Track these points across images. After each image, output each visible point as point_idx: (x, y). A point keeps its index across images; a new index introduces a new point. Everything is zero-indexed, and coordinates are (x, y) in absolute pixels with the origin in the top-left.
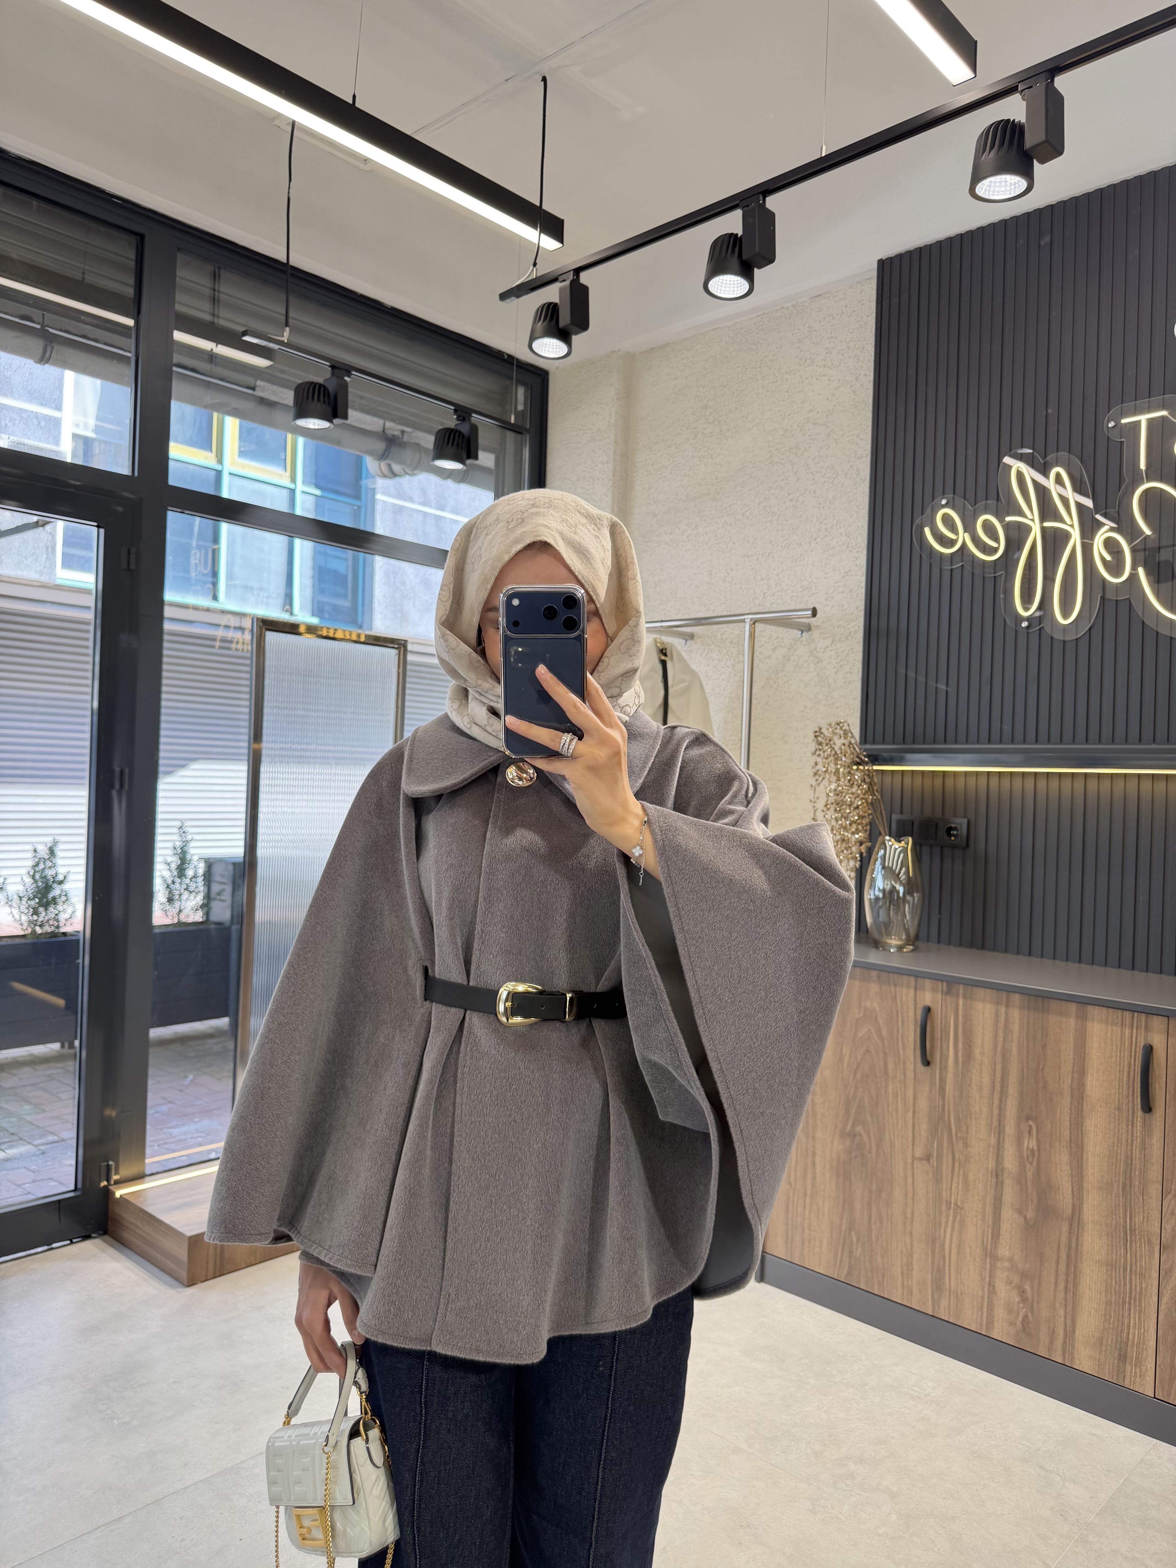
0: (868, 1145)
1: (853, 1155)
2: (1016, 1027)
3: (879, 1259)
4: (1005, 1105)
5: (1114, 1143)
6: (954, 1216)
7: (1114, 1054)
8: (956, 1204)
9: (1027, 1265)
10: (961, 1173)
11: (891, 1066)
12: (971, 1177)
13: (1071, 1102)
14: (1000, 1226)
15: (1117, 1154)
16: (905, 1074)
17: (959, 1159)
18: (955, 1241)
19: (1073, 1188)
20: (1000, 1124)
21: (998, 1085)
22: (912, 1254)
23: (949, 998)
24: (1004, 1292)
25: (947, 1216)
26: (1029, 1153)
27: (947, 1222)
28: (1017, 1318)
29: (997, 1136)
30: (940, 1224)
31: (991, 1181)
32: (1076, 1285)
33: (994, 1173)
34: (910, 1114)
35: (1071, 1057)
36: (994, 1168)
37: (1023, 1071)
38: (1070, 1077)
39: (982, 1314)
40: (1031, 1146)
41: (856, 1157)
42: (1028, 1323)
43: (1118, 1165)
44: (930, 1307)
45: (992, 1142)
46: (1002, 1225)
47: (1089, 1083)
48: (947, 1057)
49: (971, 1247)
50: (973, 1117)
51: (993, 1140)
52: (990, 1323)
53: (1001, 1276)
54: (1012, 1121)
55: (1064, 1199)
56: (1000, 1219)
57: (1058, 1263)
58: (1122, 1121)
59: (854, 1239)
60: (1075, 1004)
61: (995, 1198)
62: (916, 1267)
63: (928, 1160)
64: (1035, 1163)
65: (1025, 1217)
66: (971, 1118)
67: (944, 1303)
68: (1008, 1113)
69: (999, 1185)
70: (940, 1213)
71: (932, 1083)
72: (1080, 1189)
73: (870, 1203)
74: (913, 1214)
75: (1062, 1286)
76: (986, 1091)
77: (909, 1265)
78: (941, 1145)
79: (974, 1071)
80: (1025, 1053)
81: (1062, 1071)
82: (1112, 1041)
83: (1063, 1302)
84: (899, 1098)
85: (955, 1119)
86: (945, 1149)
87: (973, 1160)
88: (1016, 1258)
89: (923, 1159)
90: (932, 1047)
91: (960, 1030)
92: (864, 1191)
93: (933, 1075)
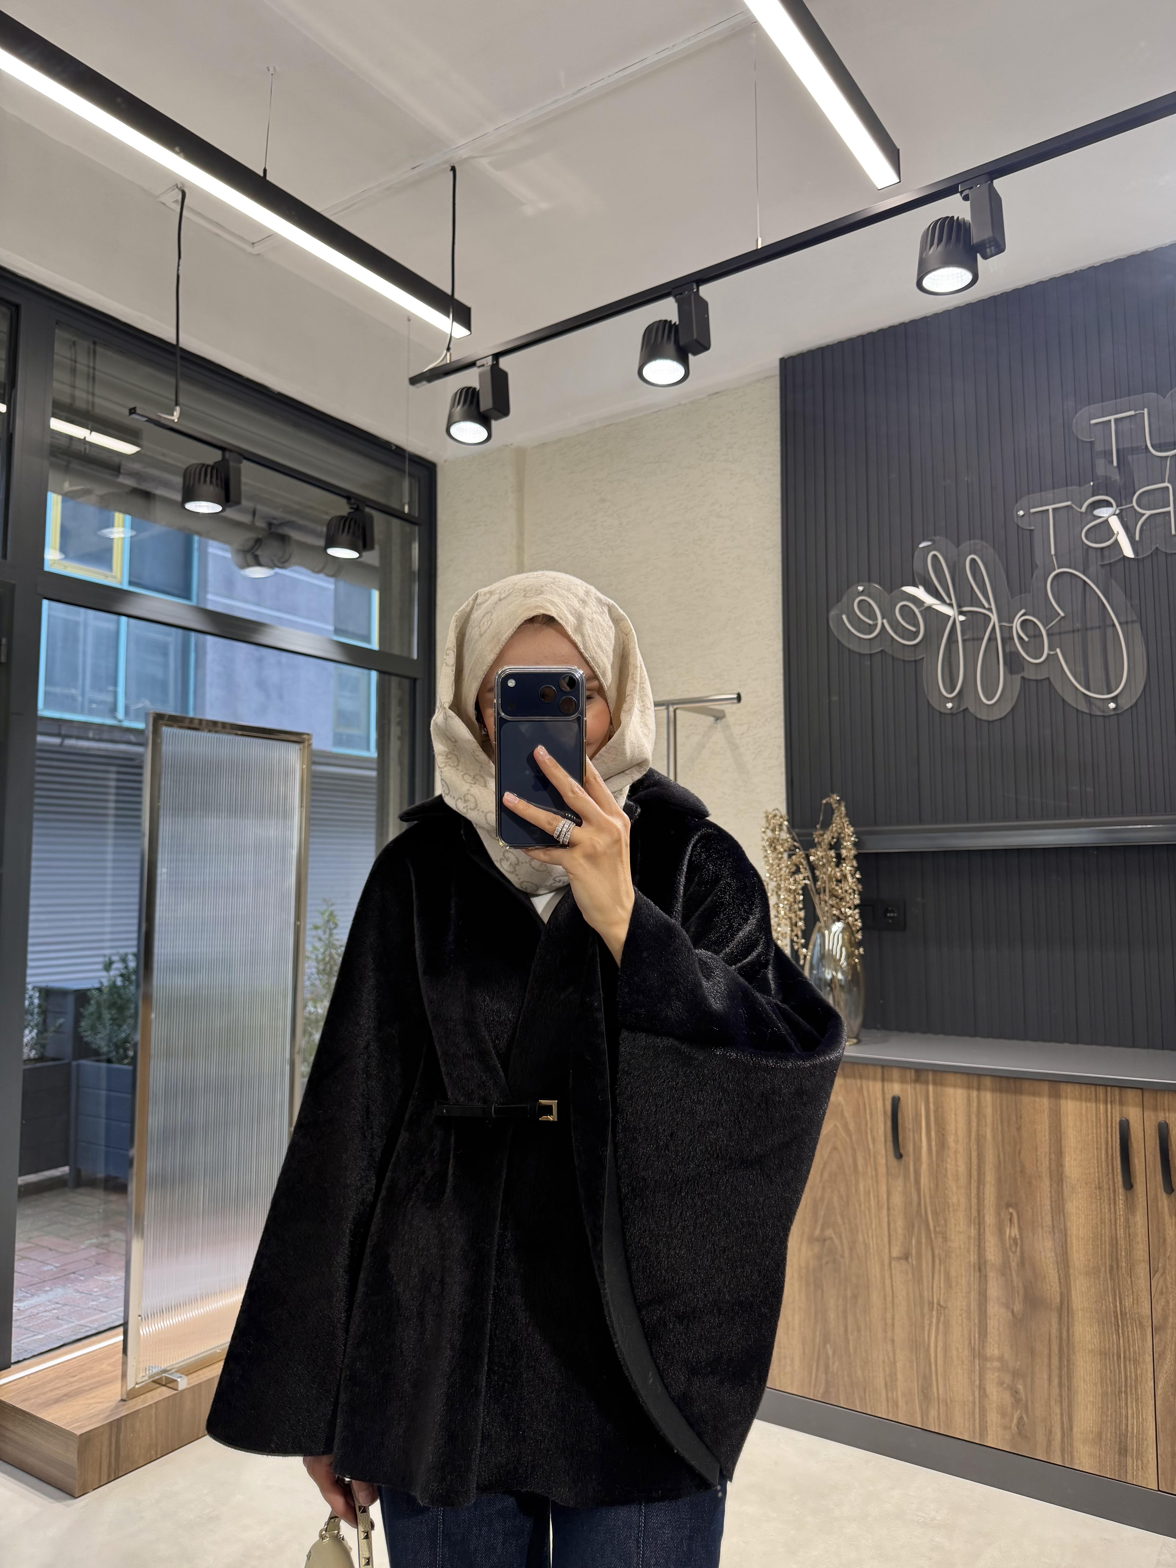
0: (840, 1248)
1: (823, 1262)
2: (989, 1111)
3: (859, 1372)
4: (984, 1193)
5: (1097, 1224)
6: (937, 1316)
7: (1090, 1131)
8: (939, 1304)
9: (1019, 1363)
10: (942, 1270)
11: (860, 1162)
12: (953, 1273)
13: (1051, 1185)
14: (986, 1323)
15: (1101, 1235)
16: (876, 1170)
17: (939, 1255)
18: (940, 1344)
19: (1059, 1275)
20: (979, 1214)
21: (975, 1173)
22: (895, 1362)
23: (918, 1086)
24: (997, 1395)
25: (931, 1317)
26: (1011, 1241)
27: (930, 1325)
28: (1011, 1421)
29: (977, 1226)
30: (923, 1328)
31: (974, 1276)
32: (1070, 1378)
33: (977, 1267)
34: (885, 1212)
35: (1047, 1137)
36: (976, 1261)
37: (999, 1156)
38: (1047, 1159)
39: (974, 1420)
40: (1013, 1236)
41: (827, 1263)
42: (1024, 1425)
43: (1103, 1246)
44: (919, 1419)
45: (972, 1234)
46: (988, 1322)
47: (1067, 1164)
48: (920, 1148)
49: (957, 1349)
50: (951, 1209)
51: (973, 1232)
52: (984, 1429)
53: (992, 1377)
54: (991, 1208)
55: (1051, 1287)
56: (986, 1315)
57: (1050, 1356)
58: (1104, 1201)
59: (830, 1353)
60: (1047, 1083)
61: (980, 1293)
62: (900, 1377)
63: (906, 1259)
64: (1018, 1253)
65: (1013, 1311)
66: (949, 1211)
67: (933, 1413)
68: (987, 1200)
69: (983, 1278)
70: (923, 1315)
71: (906, 1177)
72: (1067, 1276)
73: (845, 1312)
74: (893, 1319)
75: (1056, 1381)
76: (963, 1181)
77: (893, 1376)
78: (919, 1242)
79: (949, 1160)
80: (1000, 1138)
81: (1039, 1153)
82: (1087, 1118)
83: (1058, 1399)
84: (872, 1196)
85: (932, 1213)
86: (924, 1246)
87: (953, 1255)
88: (1006, 1356)
89: (901, 1258)
90: (904, 1138)
91: (932, 1119)
92: (838, 1300)
93: (906, 1168)
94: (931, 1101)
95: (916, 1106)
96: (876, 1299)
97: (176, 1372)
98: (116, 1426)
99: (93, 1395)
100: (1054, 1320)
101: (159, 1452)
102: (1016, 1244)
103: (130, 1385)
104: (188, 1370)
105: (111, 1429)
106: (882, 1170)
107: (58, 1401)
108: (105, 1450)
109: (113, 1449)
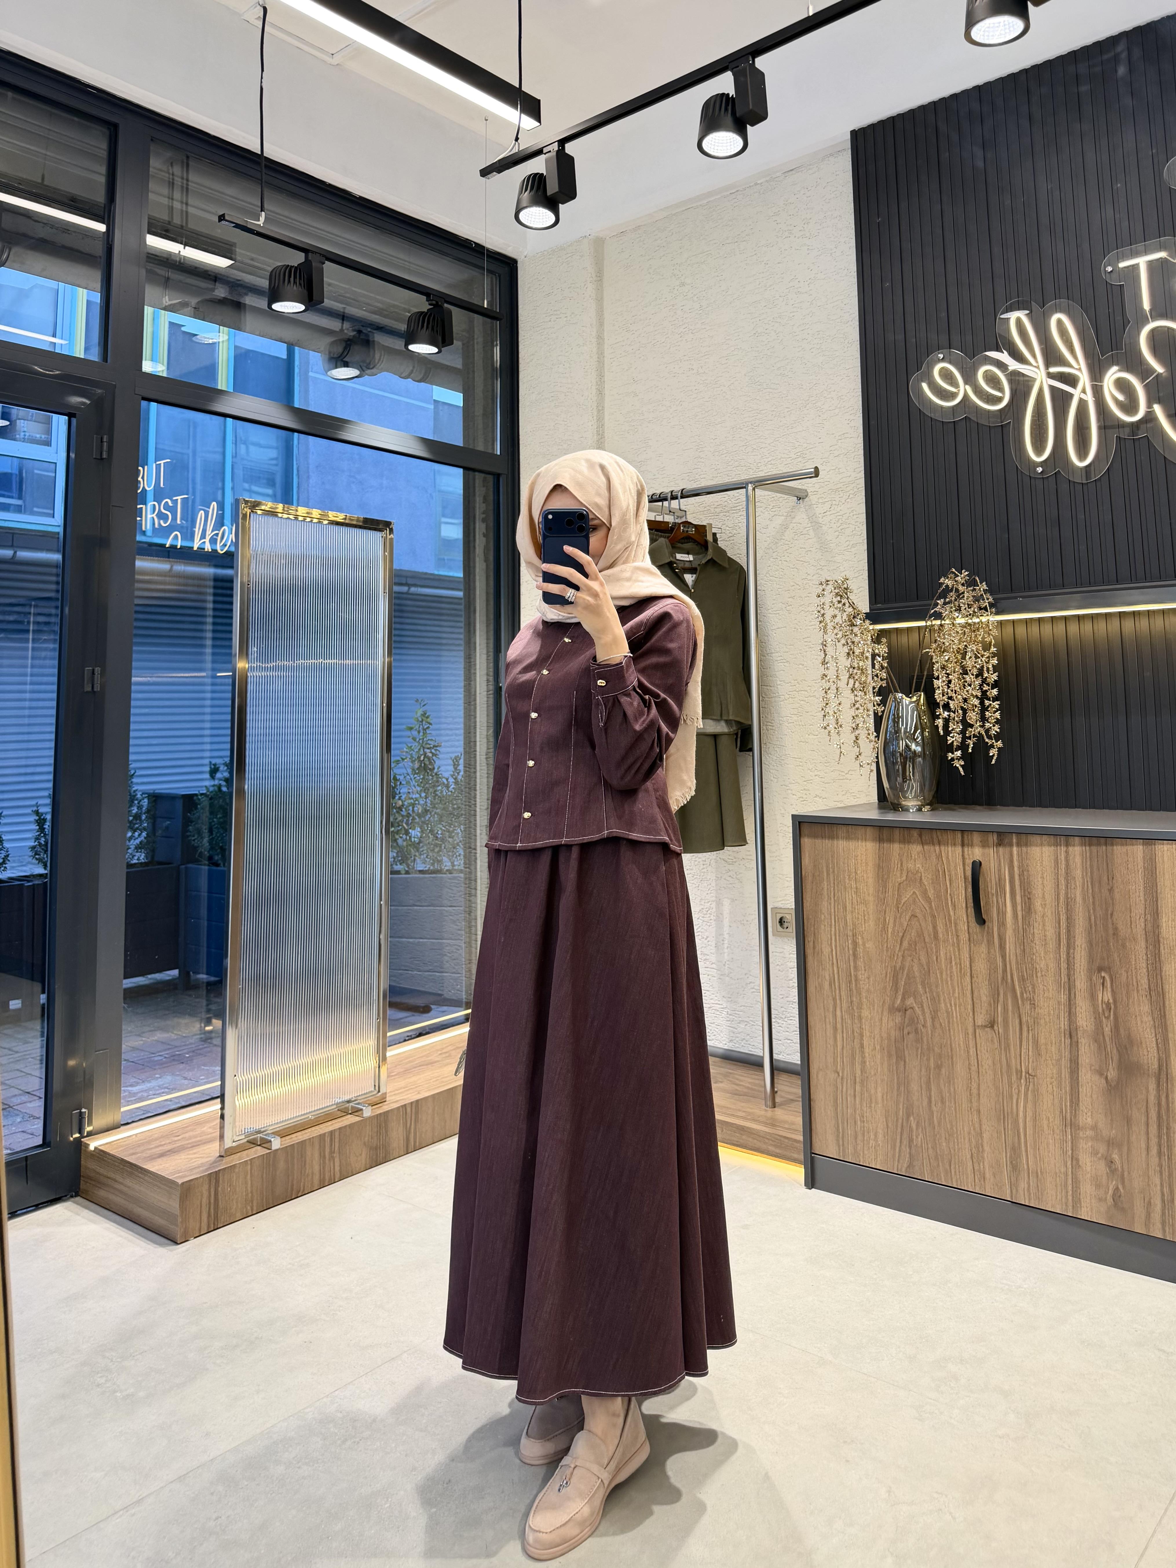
0: (921, 1017)
1: (905, 1032)
2: (1078, 873)
3: (944, 1145)
4: (1074, 958)
6: (1026, 1085)
8: (1027, 1073)
9: (1113, 1131)
10: (1030, 1036)
11: (941, 929)
12: (1042, 1041)
13: (1147, 947)
14: (1079, 1092)
16: (958, 938)
17: (1027, 1022)
18: (1030, 1112)
19: (1157, 1041)
20: (1069, 980)
21: (1064, 938)
22: (981, 1133)
23: (1001, 850)
24: (1091, 1166)
25: (1019, 1086)
26: (1104, 1006)
27: (1018, 1094)
28: (1107, 1192)
29: (1067, 992)
30: (1011, 1097)
31: (1065, 1043)
32: (1170, 1144)
33: (1067, 1033)
34: (968, 979)
35: (1142, 898)
36: (1067, 1027)
37: (1090, 919)
38: (1143, 920)
39: (1067, 1190)
40: (1106, 999)
41: (908, 1033)
42: (1120, 1196)
44: (1009, 1192)
45: (1062, 1000)
46: (1081, 1089)
47: (1164, 924)
48: (1005, 913)
49: (1047, 1118)
50: (1039, 975)
51: (1063, 998)
52: (1077, 1200)
53: (1085, 1148)
54: (1083, 974)
55: (1149, 1053)
56: (1078, 1083)
57: (1147, 1123)
59: (913, 1125)
60: (1141, 839)
61: (1071, 1061)
62: (987, 1148)
63: (992, 1026)
64: (1112, 1017)
65: (1107, 1079)
66: (1037, 976)
67: (1023, 1186)
68: (1077, 965)
69: (1074, 1046)
70: (1010, 1085)
71: (990, 943)
72: (1165, 1036)
73: (928, 1083)
74: (979, 1089)
75: (1154, 1150)
76: (1051, 945)
77: (979, 1147)
78: (1005, 1009)
79: (1036, 925)
80: (1091, 900)
81: (1133, 915)
83: (1158, 1168)
84: (953, 963)
85: (1019, 980)
86: (1010, 1013)
87: (1042, 1022)
89: (986, 1026)
90: (987, 903)
91: (1017, 883)
92: (921, 1070)
93: (990, 934)
94: (1016, 863)
95: (1000, 870)
96: (960, 1068)
97: (272, 1133)
98: (214, 1177)
99: (195, 1151)
100: (1152, 1087)
101: (256, 1208)
102: (1110, 1009)
103: (228, 1142)
104: (282, 1133)
105: (210, 1180)
106: (964, 938)
107: (159, 1156)
109: (212, 1200)
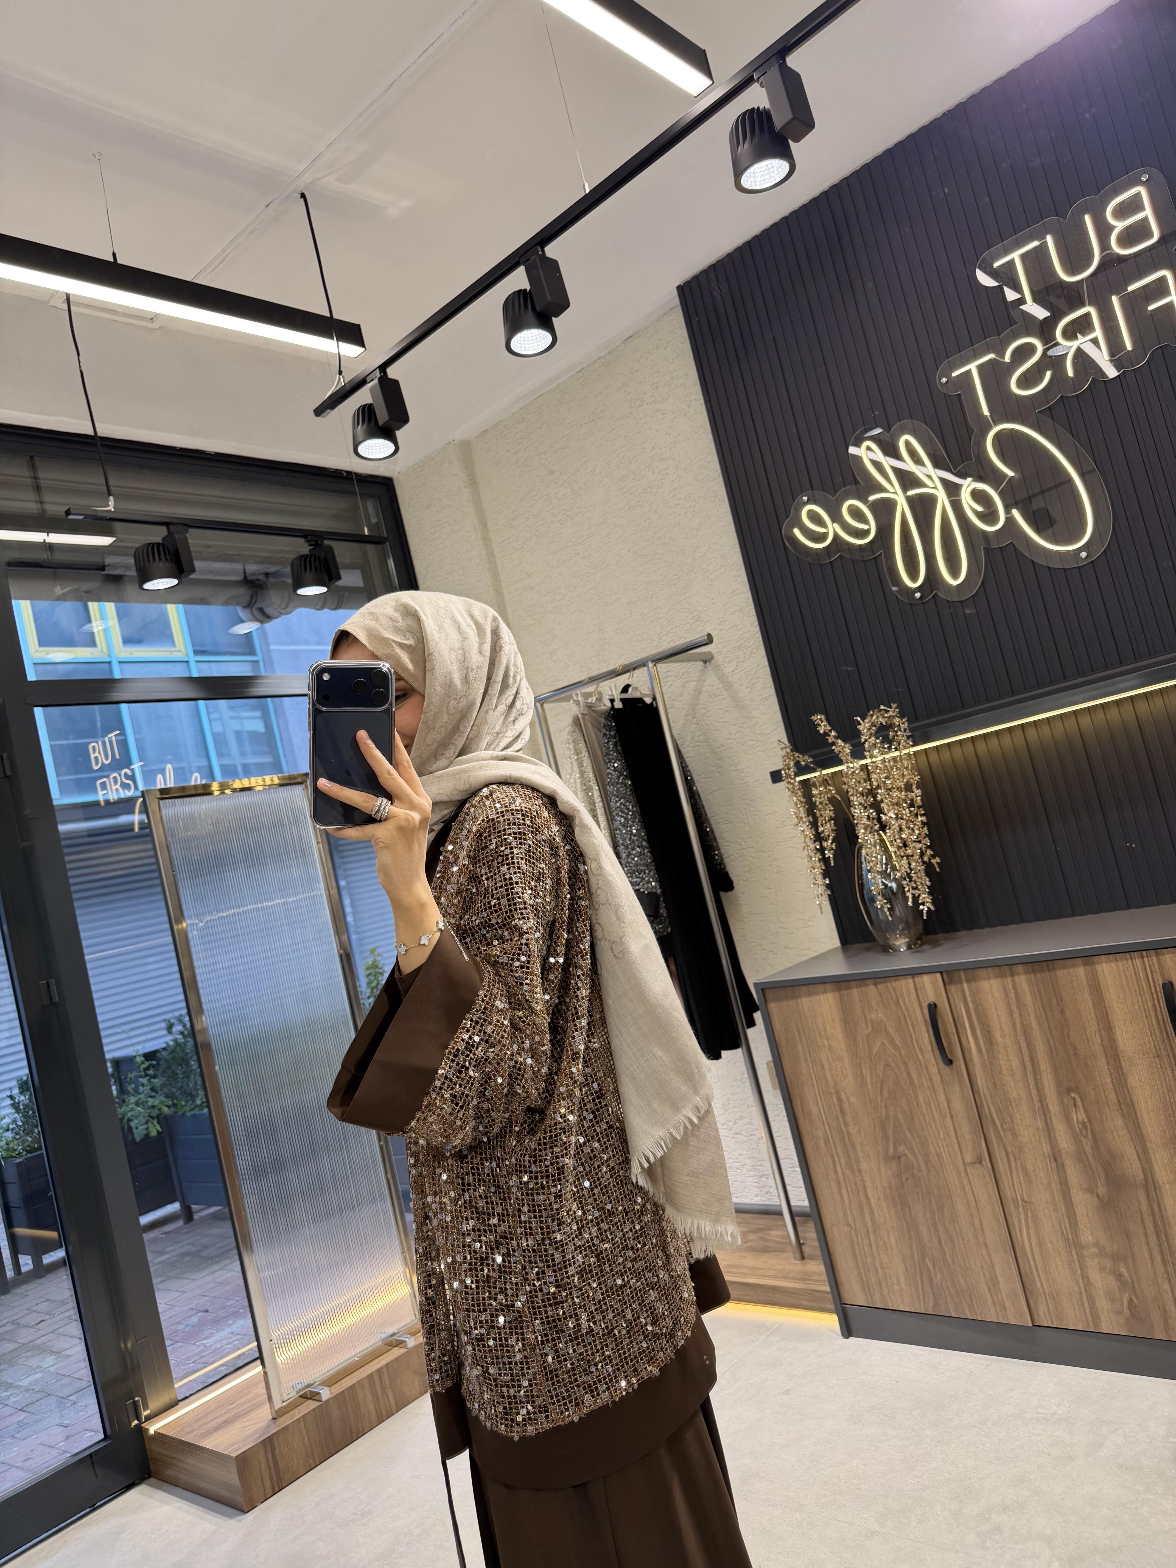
0: (915, 1163)
1: (904, 1179)
2: (1028, 999)
3: (962, 1281)
4: (1042, 1083)
5: (1164, 1093)
6: (1024, 1213)
7: (1135, 1000)
8: (1023, 1200)
9: (1116, 1246)
10: (1019, 1167)
11: (914, 1074)
12: (1030, 1168)
13: (1108, 1062)
14: (1074, 1212)
15: (1171, 1104)
16: (931, 1080)
17: (1013, 1151)
18: (1034, 1240)
19: (1137, 1152)
20: (1042, 1105)
21: (1028, 1064)
22: (993, 1266)
23: (952, 988)
24: (1101, 1281)
25: (1018, 1216)
26: (1081, 1126)
27: (1019, 1223)
28: (1122, 1305)
29: (1043, 1117)
31: (1051, 1168)
33: (1052, 1157)
34: (949, 1120)
35: (1093, 1015)
36: (1050, 1152)
37: (1048, 1043)
38: (1098, 1036)
39: (1085, 1310)
40: (1080, 1119)
41: (907, 1179)
42: (1135, 1307)
44: (1029, 1318)
45: (1040, 1126)
46: (1076, 1210)
47: (1119, 1038)
48: (969, 1050)
49: (1051, 1242)
50: (1014, 1104)
51: (1040, 1124)
52: (1095, 1316)
53: (1092, 1265)
54: (1053, 1098)
55: (1132, 1165)
56: (1072, 1204)
57: (1146, 1235)
60: (1080, 959)
61: (1061, 1183)
62: (1001, 1279)
63: (980, 1162)
64: (1090, 1136)
65: (1098, 1196)
66: (1011, 1107)
67: (1041, 1309)
68: (1047, 1090)
69: (1060, 1168)
71: (960, 1080)
72: (1145, 1150)
73: (935, 1224)
74: (981, 1223)
75: (1158, 1259)
76: (1019, 1075)
77: (996, 1279)
78: (990, 1144)
79: (1000, 1056)
80: (1046, 1024)
81: (1088, 1032)
82: (1129, 987)
83: (1165, 1276)
84: (933, 1106)
85: (996, 1112)
86: (996, 1147)
87: (1026, 1150)
88: (1102, 1241)
89: (975, 1163)
90: (950, 1043)
91: (974, 1017)
92: (925, 1213)
93: (959, 1073)
94: (969, 999)
95: (954, 1008)
96: (960, 1207)
97: (320, 1384)
98: (269, 1444)
99: (249, 1418)
100: (1142, 1197)
101: (317, 1460)
102: (1086, 1128)
103: (278, 1405)
104: (329, 1382)
105: (265, 1446)
106: (937, 1079)
107: (218, 1428)
108: (263, 1465)
109: (271, 1464)
